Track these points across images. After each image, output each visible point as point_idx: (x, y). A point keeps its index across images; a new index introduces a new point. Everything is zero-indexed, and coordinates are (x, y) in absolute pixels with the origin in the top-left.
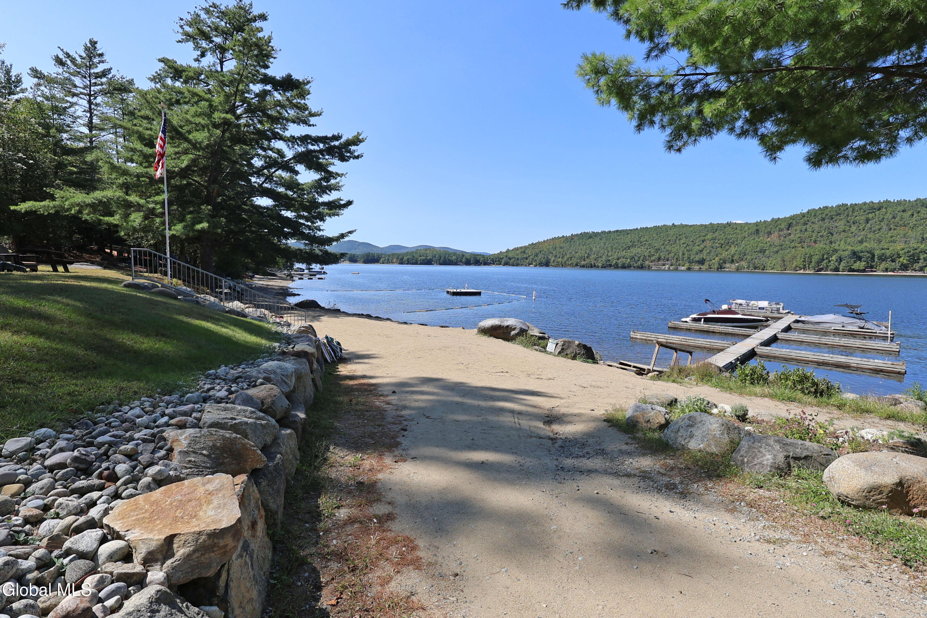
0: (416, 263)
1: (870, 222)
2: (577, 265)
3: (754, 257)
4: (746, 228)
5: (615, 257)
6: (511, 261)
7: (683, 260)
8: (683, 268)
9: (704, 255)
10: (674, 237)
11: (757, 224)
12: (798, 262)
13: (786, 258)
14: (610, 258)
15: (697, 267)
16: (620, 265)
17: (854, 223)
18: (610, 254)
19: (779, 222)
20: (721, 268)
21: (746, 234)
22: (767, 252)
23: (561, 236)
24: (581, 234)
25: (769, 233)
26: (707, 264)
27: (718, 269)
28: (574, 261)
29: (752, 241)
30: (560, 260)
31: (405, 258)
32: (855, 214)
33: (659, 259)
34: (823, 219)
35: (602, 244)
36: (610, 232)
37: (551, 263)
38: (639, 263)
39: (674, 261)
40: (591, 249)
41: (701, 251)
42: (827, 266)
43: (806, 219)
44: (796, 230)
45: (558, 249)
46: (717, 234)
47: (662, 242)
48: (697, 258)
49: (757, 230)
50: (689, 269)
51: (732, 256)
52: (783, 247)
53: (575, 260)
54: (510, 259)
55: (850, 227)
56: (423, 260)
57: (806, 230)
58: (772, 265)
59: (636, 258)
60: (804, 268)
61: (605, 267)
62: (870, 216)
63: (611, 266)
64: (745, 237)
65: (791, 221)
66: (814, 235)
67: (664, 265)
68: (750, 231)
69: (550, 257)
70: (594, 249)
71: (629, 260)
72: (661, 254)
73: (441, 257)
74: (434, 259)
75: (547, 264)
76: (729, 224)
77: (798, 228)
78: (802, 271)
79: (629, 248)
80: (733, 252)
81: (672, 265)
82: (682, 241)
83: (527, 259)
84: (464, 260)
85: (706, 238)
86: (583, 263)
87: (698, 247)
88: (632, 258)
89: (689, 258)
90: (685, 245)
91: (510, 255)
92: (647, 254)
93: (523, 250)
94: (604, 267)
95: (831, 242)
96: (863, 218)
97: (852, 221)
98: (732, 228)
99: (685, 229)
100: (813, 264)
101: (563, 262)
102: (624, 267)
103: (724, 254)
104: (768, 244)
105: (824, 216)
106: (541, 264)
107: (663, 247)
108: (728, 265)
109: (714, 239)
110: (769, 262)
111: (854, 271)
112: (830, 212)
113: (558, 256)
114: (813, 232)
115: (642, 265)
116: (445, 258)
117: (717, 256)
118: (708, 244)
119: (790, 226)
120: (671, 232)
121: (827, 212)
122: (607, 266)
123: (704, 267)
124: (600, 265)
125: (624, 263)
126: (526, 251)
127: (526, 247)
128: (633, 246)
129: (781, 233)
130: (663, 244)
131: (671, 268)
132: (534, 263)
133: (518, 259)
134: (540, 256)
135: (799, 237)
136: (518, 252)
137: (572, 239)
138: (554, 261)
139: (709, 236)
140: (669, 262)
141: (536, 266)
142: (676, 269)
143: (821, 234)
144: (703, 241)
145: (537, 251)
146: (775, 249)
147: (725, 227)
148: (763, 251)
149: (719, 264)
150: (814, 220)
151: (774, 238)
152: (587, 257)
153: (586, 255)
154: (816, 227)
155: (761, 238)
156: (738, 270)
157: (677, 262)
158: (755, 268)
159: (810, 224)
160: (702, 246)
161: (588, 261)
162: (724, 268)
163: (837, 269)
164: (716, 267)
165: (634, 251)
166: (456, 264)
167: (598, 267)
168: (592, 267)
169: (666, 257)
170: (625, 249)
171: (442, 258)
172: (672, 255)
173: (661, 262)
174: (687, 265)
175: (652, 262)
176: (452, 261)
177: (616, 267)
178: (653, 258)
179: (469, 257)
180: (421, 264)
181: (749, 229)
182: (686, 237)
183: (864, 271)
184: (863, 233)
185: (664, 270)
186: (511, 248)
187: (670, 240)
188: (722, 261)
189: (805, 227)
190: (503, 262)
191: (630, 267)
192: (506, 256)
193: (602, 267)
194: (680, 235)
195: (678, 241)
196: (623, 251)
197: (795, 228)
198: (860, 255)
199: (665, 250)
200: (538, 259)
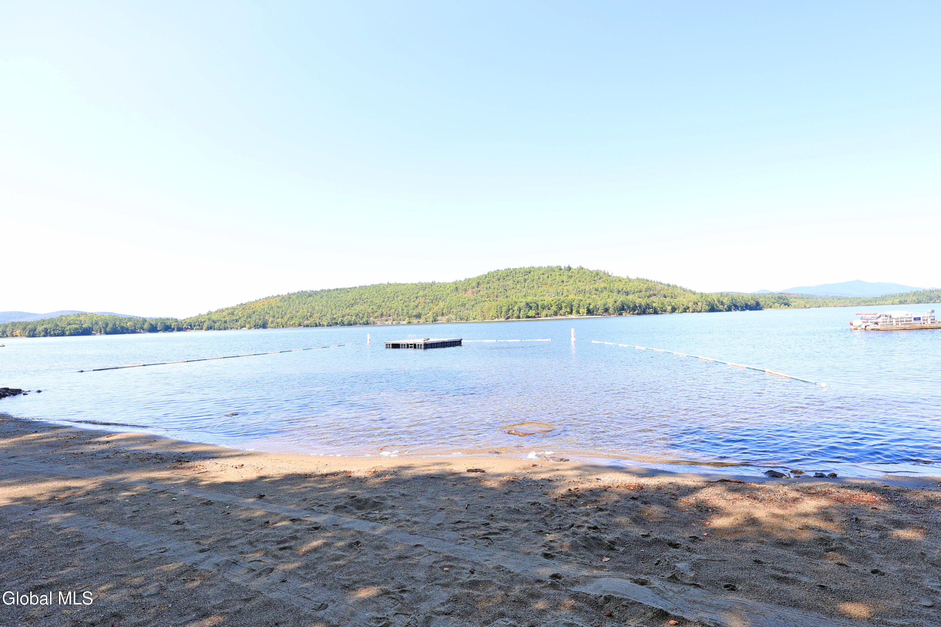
0: (63, 334)
1: (527, 281)
2: (300, 325)
3: (459, 309)
4: (448, 286)
5: (340, 314)
6: (217, 325)
7: (403, 315)
8: (404, 322)
9: (419, 310)
10: (392, 295)
11: (455, 283)
12: (493, 312)
13: (485, 309)
14: (335, 316)
15: (415, 321)
16: (345, 323)
17: (518, 283)
18: (334, 312)
19: (470, 281)
20: (435, 321)
21: (449, 291)
22: (467, 305)
23: (275, 295)
24: (298, 293)
25: (466, 290)
26: (423, 317)
27: (433, 322)
28: (296, 321)
29: (455, 297)
30: (279, 320)
32: (517, 276)
33: (382, 315)
34: (499, 279)
35: (324, 302)
36: (329, 290)
37: (269, 324)
38: (365, 319)
39: (395, 317)
40: (313, 308)
41: (417, 306)
42: (513, 315)
43: (488, 279)
44: (483, 288)
45: (275, 309)
46: (426, 291)
47: (382, 299)
48: (414, 314)
49: (456, 288)
50: (409, 323)
51: (442, 310)
52: (477, 301)
53: (297, 319)
54: (214, 322)
55: (516, 285)
56: (76, 329)
57: (490, 287)
58: (474, 316)
59: (361, 315)
60: (498, 317)
61: (331, 326)
62: (526, 277)
63: (336, 324)
64: (448, 294)
65: (479, 280)
66: (496, 292)
67: (387, 321)
68: (451, 289)
69: (266, 318)
70: (317, 308)
71: (354, 318)
72: (383, 310)
73: (107, 325)
74: (96, 327)
75: (264, 326)
76: (434, 283)
77: (484, 286)
78: (496, 320)
79: (352, 305)
80: (442, 306)
81: (394, 320)
82: (400, 298)
83: (237, 321)
84: (146, 326)
85: (419, 295)
86: (306, 322)
87: (413, 303)
88: (357, 315)
89: (408, 313)
90: (402, 302)
91: (214, 318)
92: (370, 310)
93: (232, 312)
94: (329, 325)
95: (507, 297)
96: (522, 278)
97: (516, 281)
98: (438, 286)
99: (399, 287)
100: (503, 313)
101: (284, 323)
102: (350, 324)
103: (436, 308)
104: (467, 299)
105: (499, 276)
106: (256, 326)
107: (383, 304)
108: (439, 318)
109: (425, 296)
110: (472, 314)
111: (529, 317)
112: (502, 273)
113: (277, 316)
114: (494, 289)
115: (367, 321)
116: (115, 325)
117: (430, 311)
118: (422, 300)
119: (478, 284)
120: (389, 290)
121: (500, 273)
122: (333, 324)
123: (422, 320)
124: (325, 324)
125: (350, 321)
126: (236, 313)
127: (234, 309)
128: (356, 303)
129: (474, 290)
130: (383, 301)
131: (394, 323)
132: (247, 326)
133: (226, 322)
134: (254, 317)
135: (486, 293)
136: (224, 314)
137: (290, 298)
138: (272, 322)
139: (421, 293)
140: (391, 318)
141: (250, 328)
142: (398, 324)
143: (499, 291)
144: (417, 298)
145: (250, 311)
146: (473, 303)
147: (432, 286)
148: (464, 305)
149: (433, 317)
150: (493, 280)
151: (469, 294)
152: (310, 316)
153: (309, 314)
154: (496, 285)
155: (461, 294)
156: (448, 321)
157: (398, 317)
158: (461, 319)
159: (491, 283)
160: (417, 302)
161: (311, 320)
162: (438, 320)
163: (519, 317)
164: (431, 320)
165: (358, 308)
166: (134, 332)
167: (323, 326)
168: (316, 326)
169: (388, 313)
170: (349, 306)
171: (110, 326)
172: (393, 311)
173: (384, 318)
174: (407, 319)
175: (375, 318)
176: (127, 329)
177: (343, 324)
178: (376, 315)
179: (153, 323)
180: (71, 335)
181: (450, 287)
182: (402, 294)
183: (534, 317)
184: (524, 289)
185: (388, 325)
186: (214, 310)
187: (388, 298)
188: (435, 315)
189: (489, 285)
190: (205, 326)
191: (356, 324)
192: (209, 319)
193: (328, 326)
194: (397, 293)
195: (396, 298)
196: (346, 308)
197: (482, 286)
198: (531, 305)
199: (386, 307)
200: (252, 321)
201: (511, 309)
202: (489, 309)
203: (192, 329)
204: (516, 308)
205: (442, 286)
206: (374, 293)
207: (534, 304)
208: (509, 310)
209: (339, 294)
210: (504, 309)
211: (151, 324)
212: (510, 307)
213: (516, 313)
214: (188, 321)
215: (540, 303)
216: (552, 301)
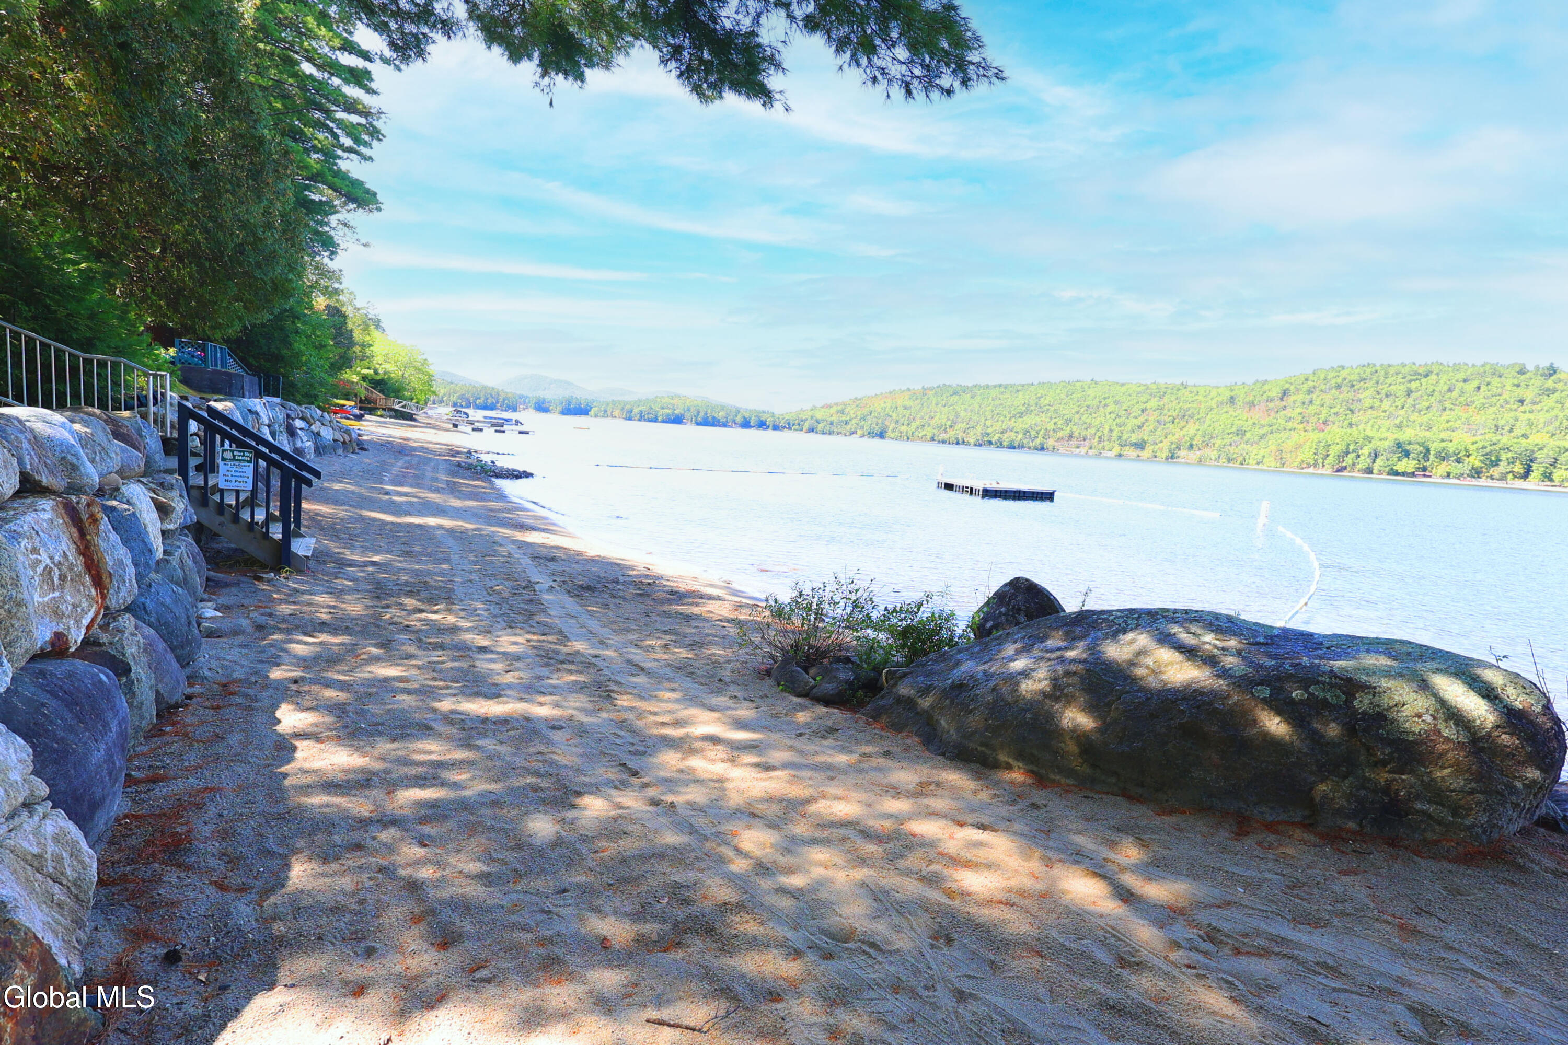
0: (655, 420)
1: (1414, 395)
2: (933, 439)
3: (1227, 441)
4: (1215, 393)
5: (998, 429)
6: (820, 426)
7: (1109, 440)
8: (1109, 454)
9: (1144, 435)
10: (1096, 402)
11: (1232, 388)
12: (1306, 454)
13: (1285, 447)
14: (989, 430)
15: (1131, 452)
16: (1005, 444)
17: (1387, 396)
18: (989, 423)
19: (1267, 387)
20: (1172, 457)
21: (1213, 404)
22: (1248, 435)
23: (905, 387)
24: (939, 386)
25: (1252, 404)
26: (1149, 449)
27: (1167, 459)
28: (929, 432)
29: (1224, 415)
30: (904, 428)
31: (636, 411)
32: (1389, 381)
33: (1071, 436)
34: (1338, 387)
35: (976, 406)
36: (988, 386)
37: (889, 434)
38: (1038, 441)
39: (1095, 442)
40: (957, 415)
41: (1140, 427)
42: (1354, 464)
43: (1310, 384)
44: (1294, 402)
45: (901, 409)
46: (1166, 400)
47: (1076, 409)
48: (1134, 438)
49: (1232, 397)
50: (1120, 456)
51: (1192, 439)
52: (1275, 427)
53: (930, 429)
54: (818, 422)
55: (1381, 401)
56: (668, 415)
57: (1311, 402)
58: (1259, 457)
59: (1033, 433)
61: (980, 445)
62: (1414, 385)
63: (990, 443)
64: (1212, 409)
65: (1287, 386)
66: (1324, 411)
67: (1078, 447)
68: (1220, 399)
69: (886, 423)
70: (963, 414)
71: (1020, 436)
72: (1075, 428)
73: (698, 413)
74: (687, 415)
75: (882, 435)
76: (1184, 385)
77: (1300, 397)
79: (1021, 415)
80: (1192, 432)
81: (1091, 448)
82: (1109, 409)
83: (847, 423)
84: (739, 419)
85: (1148, 405)
86: (943, 436)
87: (1134, 421)
88: (1026, 432)
89: (1120, 437)
90: (1113, 416)
91: (819, 415)
92: (1050, 426)
93: (842, 408)
95: (1351, 425)
96: (1402, 387)
97: (1384, 392)
98: (1191, 392)
99: (1112, 388)
100: (1331, 457)
101: (910, 433)
102: (1012, 447)
103: (1178, 435)
104: (1250, 422)
105: (1339, 380)
106: (872, 434)
107: (1077, 416)
108: (1183, 453)
109: (1161, 408)
110: (1252, 452)
111: (1396, 473)
112: (1350, 374)
113: (901, 421)
114: (1322, 406)
115: (1042, 444)
116: (707, 414)
117: (1166, 438)
118: (1152, 415)
119: (1285, 393)
120: (1091, 392)
121: (1344, 373)
122: (984, 443)
123: (1146, 454)
125: (1013, 441)
126: (846, 411)
127: (846, 404)
128: (1028, 412)
129: (1271, 405)
130: (1078, 412)
131: (1091, 452)
132: (860, 432)
133: (832, 424)
134: (870, 420)
135: (1301, 414)
136: (832, 411)
137: (924, 395)
138: (893, 431)
139: (1153, 403)
140: (1086, 443)
141: (862, 436)
142: (1099, 456)
143: (1333, 411)
144: (1143, 411)
145: (866, 411)
146: (1262, 431)
147: (1179, 390)
148: (1241, 433)
149: (1170, 451)
150: (1324, 386)
151: (1259, 412)
152: (951, 427)
153: (949, 423)
154: (1327, 398)
155: (1239, 411)
156: (1200, 462)
157: (1099, 442)
158: (1229, 460)
159: (1317, 392)
160: (1142, 419)
161: (951, 434)
162: (1178, 457)
163: (1367, 470)
164: (1164, 456)
165: (1030, 420)
166: (725, 425)
167: (969, 444)
168: (958, 443)
169: (1083, 434)
170: (1014, 416)
171: (701, 415)
172: (1093, 431)
173: (1074, 442)
174: (1117, 449)
175: (1058, 440)
176: (718, 421)
177: (1000, 445)
178: (1060, 434)
179: (747, 415)
180: (663, 422)
181: (1219, 394)
182: (1117, 403)
183: (1413, 475)
184: (1402, 412)
185: (1077, 455)
186: (820, 404)
187: (1088, 406)
188: (1174, 446)
189: (1309, 397)
190: (806, 427)
191: (1023, 447)
192: (812, 417)
193: (975, 445)
194: (1105, 398)
195: (1101, 409)
196: (1010, 419)
197: (1293, 398)
198: (1408, 447)
199: (1081, 422)
200: (866, 425)
201: (1354, 451)
202: (1298, 447)
203: (790, 428)
204: (1366, 451)
205: (1202, 392)
206: (1063, 396)
207: (1417, 446)
208: (1347, 453)
209: (1002, 393)
210: (1335, 451)
211: (744, 417)
212: (1351, 448)
213: (1364, 462)
214: (787, 417)
215: (1434, 447)
216: (1473, 443)
